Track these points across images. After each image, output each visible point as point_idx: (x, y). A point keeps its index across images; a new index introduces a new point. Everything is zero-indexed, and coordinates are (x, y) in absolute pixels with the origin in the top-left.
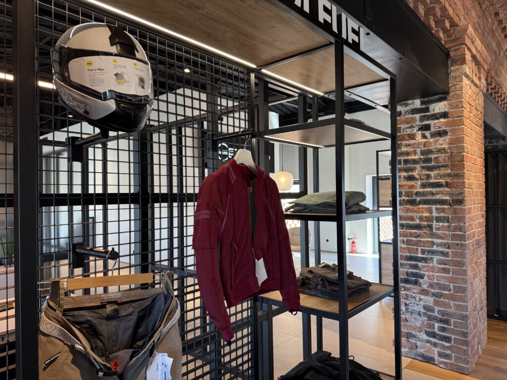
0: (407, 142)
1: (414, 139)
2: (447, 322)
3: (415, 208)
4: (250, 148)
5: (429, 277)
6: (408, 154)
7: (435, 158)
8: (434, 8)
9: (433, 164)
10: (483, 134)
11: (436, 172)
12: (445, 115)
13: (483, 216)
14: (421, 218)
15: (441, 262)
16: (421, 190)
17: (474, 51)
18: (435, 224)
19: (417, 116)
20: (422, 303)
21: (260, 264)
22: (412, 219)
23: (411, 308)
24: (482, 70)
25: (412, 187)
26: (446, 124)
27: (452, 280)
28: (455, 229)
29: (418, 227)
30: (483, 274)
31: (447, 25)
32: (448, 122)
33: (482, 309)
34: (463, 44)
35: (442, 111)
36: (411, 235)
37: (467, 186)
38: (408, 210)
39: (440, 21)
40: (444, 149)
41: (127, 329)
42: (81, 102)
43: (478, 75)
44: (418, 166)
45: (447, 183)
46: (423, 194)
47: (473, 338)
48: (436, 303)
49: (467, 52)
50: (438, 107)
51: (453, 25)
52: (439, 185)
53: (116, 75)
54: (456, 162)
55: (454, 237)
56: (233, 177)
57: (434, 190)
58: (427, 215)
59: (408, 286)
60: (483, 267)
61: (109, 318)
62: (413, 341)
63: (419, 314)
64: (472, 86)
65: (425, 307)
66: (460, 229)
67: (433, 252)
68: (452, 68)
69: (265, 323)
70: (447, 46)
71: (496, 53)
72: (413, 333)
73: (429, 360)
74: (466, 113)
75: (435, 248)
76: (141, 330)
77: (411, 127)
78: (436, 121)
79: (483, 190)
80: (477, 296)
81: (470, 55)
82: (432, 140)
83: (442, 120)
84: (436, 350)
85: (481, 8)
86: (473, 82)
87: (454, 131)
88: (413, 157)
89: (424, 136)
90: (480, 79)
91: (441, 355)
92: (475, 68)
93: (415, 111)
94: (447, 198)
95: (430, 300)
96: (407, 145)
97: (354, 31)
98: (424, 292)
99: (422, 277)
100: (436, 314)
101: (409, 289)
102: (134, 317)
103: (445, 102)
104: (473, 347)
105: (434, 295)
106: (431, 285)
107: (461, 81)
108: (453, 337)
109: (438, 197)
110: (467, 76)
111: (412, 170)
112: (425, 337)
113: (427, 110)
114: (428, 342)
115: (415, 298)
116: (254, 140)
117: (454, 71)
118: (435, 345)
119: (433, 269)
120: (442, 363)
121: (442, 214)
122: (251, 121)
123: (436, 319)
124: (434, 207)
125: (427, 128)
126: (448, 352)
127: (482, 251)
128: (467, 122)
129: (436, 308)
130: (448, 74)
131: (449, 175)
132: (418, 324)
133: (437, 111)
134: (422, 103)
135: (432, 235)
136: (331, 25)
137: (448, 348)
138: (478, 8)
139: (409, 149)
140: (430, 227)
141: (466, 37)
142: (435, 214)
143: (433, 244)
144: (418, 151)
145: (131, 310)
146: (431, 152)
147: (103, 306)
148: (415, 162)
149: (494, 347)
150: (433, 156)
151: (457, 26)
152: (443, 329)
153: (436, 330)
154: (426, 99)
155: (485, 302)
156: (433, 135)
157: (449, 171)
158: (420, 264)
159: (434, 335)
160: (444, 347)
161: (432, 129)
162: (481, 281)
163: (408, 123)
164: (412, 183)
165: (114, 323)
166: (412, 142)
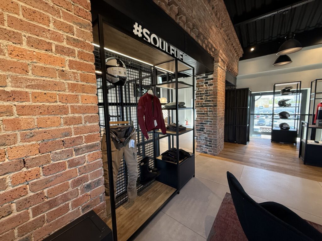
0: (201, 88)
1: (203, 86)
2: (211, 141)
3: (203, 108)
4: (152, 89)
5: (206, 129)
6: (201, 91)
7: (209, 93)
8: (208, 45)
9: (208, 94)
10: (225, 85)
11: (209, 97)
12: (212, 79)
13: (224, 111)
14: (204, 111)
15: (210, 124)
16: (205, 103)
17: (222, 58)
18: (208, 113)
19: (204, 79)
20: (204, 136)
21: (155, 121)
22: (202, 111)
23: (201, 138)
24: (225, 64)
25: (202, 102)
26: (213, 82)
27: (213, 129)
28: (214, 114)
29: (204, 114)
30: (223, 128)
31: (213, 50)
32: (213, 81)
33: (222, 138)
34: (218, 56)
35: (211, 78)
36: (202, 116)
37: (218, 101)
38: (201, 109)
39: (211, 49)
40: (212, 90)
41: (123, 134)
42: (111, 78)
43: (224, 66)
44: (204, 95)
45: (212, 100)
46: (205, 104)
47: (219, 146)
48: (208, 136)
49: (219, 58)
50: (210, 76)
51: (215, 50)
52: (210, 101)
53: (119, 72)
54: (215, 94)
55: (214, 116)
56: (148, 98)
57: (208, 102)
58: (206, 110)
59: (200, 132)
60: (223, 126)
61: (119, 131)
62: (201, 148)
63: (204, 140)
64: (221, 69)
65: (205, 138)
66: (216, 114)
67: (208, 121)
68: (215, 64)
69: (157, 141)
70: (213, 57)
71: (232, 58)
72: (202, 145)
73: (206, 153)
74: (219, 78)
75: (208, 120)
76: (126, 135)
77: (202, 83)
78: (210, 81)
79: (224, 102)
80: (220, 134)
81: (221, 59)
82: (208, 87)
83: (211, 80)
84: (208, 150)
85: (226, 43)
86: (221, 68)
87: (215, 84)
88: (203, 92)
89: (206, 86)
90: (224, 67)
91: (209, 151)
92: (223, 64)
93: (203, 78)
94: (212, 105)
95: (206, 136)
96: (201, 89)
97: (181, 55)
98: (205, 133)
99: (204, 129)
100: (208, 139)
101: (200, 133)
102: (125, 131)
103: (212, 75)
104: (218, 148)
105: (208, 134)
106: (207, 131)
107: (217, 68)
108: (213, 146)
109: (210, 104)
110: (219, 66)
111: (202, 96)
112: (205, 146)
113: (207, 77)
114: (206, 148)
115: (202, 135)
116: (153, 87)
117: (215, 65)
118: (208, 148)
119: (207, 126)
120: (210, 153)
121: (210, 110)
122: (152, 81)
123: (208, 141)
124: (208, 108)
125: (207, 83)
126: (211, 150)
127: (223, 121)
128: (219, 81)
129: (208, 138)
130: (214, 66)
131: (213, 98)
132: (203, 143)
133: (210, 78)
134: (206, 75)
135: (208, 116)
136: (174, 54)
137: (211, 149)
138: (225, 43)
139: (202, 90)
140: (207, 114)
141: (219, 54)
142: (208, 110)
143: (208, 119)
144: (204, 90)
145: (124, 129)
146: (208, 91)
147: (117, 128)
148: (203, 94)
149: (225, 149)
150: (208, 92)
151: (217, 50)
152: (210, 144)
153: (208, 144)
154: (207, 74)
155: (223, 136)
156: (209, 85)
157: (213, 97)
158: (204, 125)
159: (207, 145)
160: (210, 149)
161: (209, 84)
162: (222, 130)
163: (201, 81)
164: (202, 100)
165: (120, 132)
166: (202, 87)
